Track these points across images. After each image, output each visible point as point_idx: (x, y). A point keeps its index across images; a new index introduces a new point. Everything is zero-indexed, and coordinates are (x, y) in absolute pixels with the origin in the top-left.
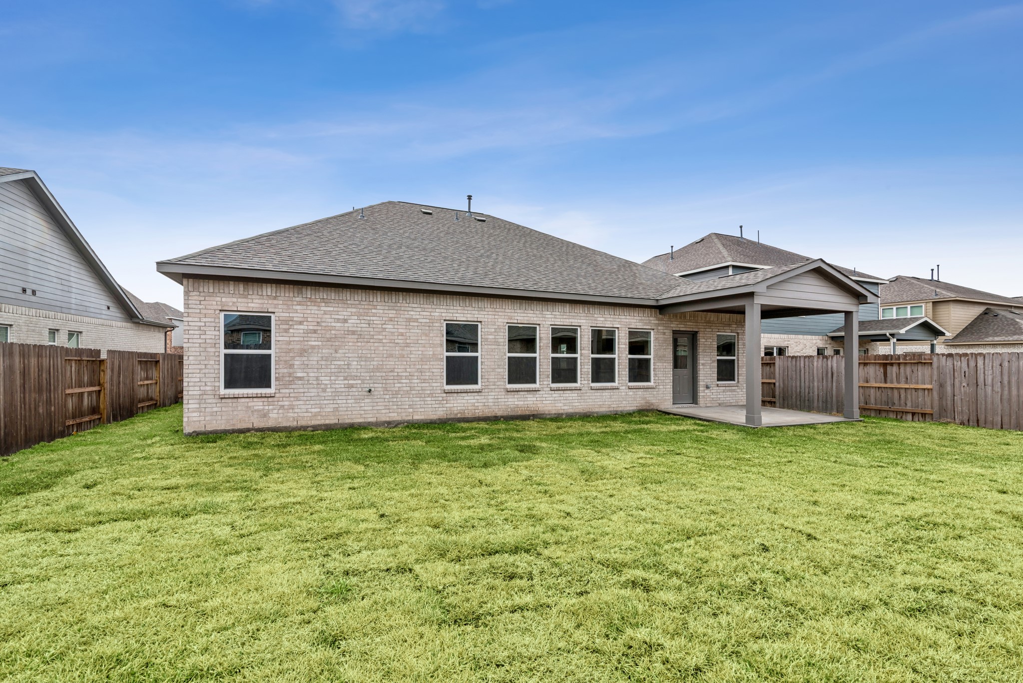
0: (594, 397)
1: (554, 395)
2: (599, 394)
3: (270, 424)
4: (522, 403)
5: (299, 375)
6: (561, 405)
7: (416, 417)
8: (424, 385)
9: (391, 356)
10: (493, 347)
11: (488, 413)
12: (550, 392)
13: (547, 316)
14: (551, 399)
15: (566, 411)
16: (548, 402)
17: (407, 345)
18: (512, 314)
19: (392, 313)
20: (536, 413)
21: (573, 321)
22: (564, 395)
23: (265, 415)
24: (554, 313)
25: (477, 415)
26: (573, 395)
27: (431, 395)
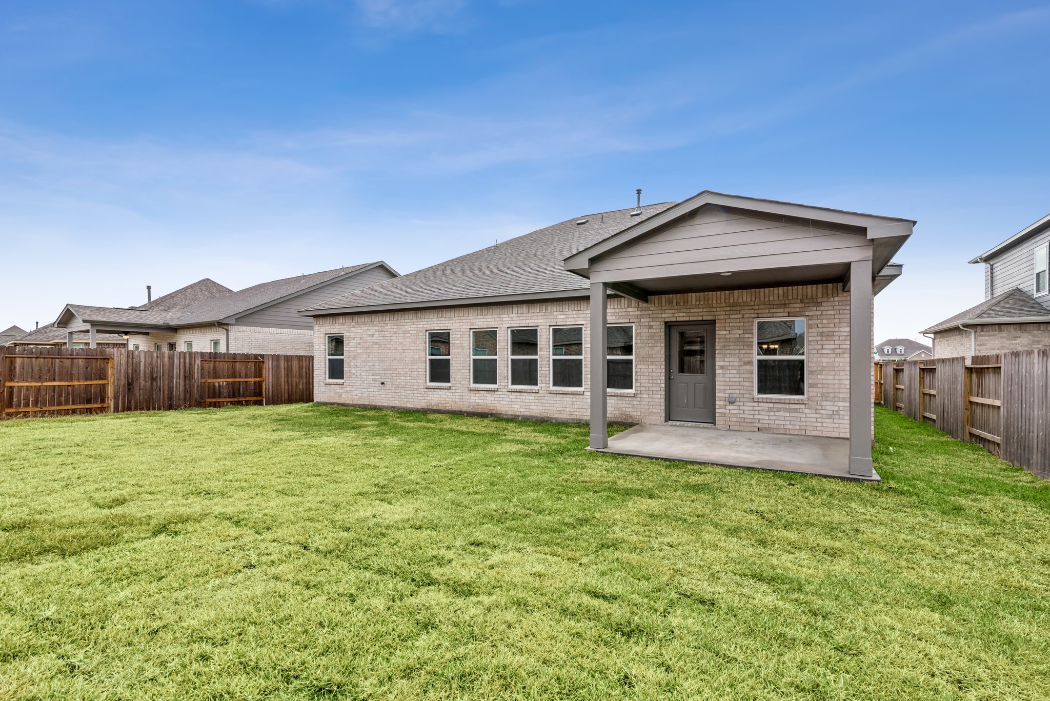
0: (553, 402)
1: (511, 397)
2: (558, 399)
3: (342, 401)
4: (482, 401)
5: (353, 372)
6: (517, 406)
7: (409, 406)
8: (413, 381)
9: (395, 359)
10: (459, 350)
11: (455, 407)
12: (508, 393)
13: (504, 319)
14: (508, 400)
15: (522, 414)
16: (505, 403)
17: (404, 351)
18: (474, 321)
19: (395, 328)
20: (494, 412)
21: (530, 321)
22: (521, 397)
23: (340, 396)
24: (511, 316)
25: (447, 408)
26: (530, 398)
27: (417, 389)
